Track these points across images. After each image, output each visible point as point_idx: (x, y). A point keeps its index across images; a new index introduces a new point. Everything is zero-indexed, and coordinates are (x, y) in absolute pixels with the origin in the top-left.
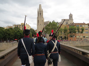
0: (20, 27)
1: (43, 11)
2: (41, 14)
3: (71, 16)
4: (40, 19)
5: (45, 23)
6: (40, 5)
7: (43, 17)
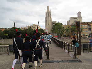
0: (32, 28)
1: (50, 12)
2: (49, 15)
3: (79, 14)
4: (48, 19)
5: (53, 23)
6: (48, 6)
7: (51, 18)
